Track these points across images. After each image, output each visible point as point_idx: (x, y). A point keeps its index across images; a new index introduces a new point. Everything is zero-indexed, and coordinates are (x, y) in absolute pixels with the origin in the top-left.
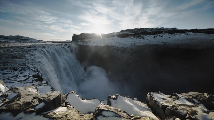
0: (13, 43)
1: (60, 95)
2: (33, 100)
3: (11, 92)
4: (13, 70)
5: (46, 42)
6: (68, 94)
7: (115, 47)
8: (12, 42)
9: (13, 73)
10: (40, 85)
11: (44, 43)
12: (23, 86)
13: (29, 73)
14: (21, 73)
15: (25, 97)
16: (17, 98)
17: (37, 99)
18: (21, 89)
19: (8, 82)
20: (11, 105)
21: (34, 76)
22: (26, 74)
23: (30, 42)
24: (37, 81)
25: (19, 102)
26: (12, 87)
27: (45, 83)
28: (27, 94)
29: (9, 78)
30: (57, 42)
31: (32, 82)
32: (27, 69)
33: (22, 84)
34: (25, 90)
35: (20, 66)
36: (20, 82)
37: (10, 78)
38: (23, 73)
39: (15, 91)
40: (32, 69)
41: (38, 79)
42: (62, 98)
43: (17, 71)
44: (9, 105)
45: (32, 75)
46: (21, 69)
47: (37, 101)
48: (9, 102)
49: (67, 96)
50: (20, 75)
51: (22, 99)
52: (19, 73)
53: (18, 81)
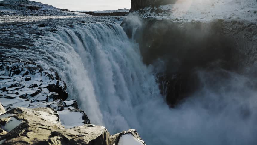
0: (12, 15)
1: (105, 134)
2: (51, 139)
3: (12, 116)
4: (12, 73)
5: (76, 13)
6: (120, 135)
7: (242, 24)
8: (9, 14)
9: (12, 78)
10: (62, 109)
11: (70, 14)
12: (29, 106)
13: (41, 81)
14: (27, 79)
15: (36, 131)
16: (22, 129)
17: (59, 138)
18: (28, 112)
19: (4, 96)
20: (13, 143)
21: (50, 88)
22: (35, 82)
23: (42, 12)
24: (55, 98)
25: (25, 139)
26: (10, 108)
27: (72, 105)
28: (39, 124)
29: (5, 88)
30: (98, 14)
31: (47, 100)
32: (37, 71)
33: (29, 102)
34: (35, 114)
35: (25, 64)
36: (25, 98)
37: (7, 89)
38: (29, 79)
39: (17, 115)
40: (46, 73)
41: (57, 94)
42: (109, 141)
43: (19, 75)
44: (9, 141)
45: (47, 85)
46: (26, 70)
47: (60, 142)
48: (7, 137)
49: (118, 138)
50: (24, 83)
51: (31, 133)
52: (22, 79)
53: (22, 97)
